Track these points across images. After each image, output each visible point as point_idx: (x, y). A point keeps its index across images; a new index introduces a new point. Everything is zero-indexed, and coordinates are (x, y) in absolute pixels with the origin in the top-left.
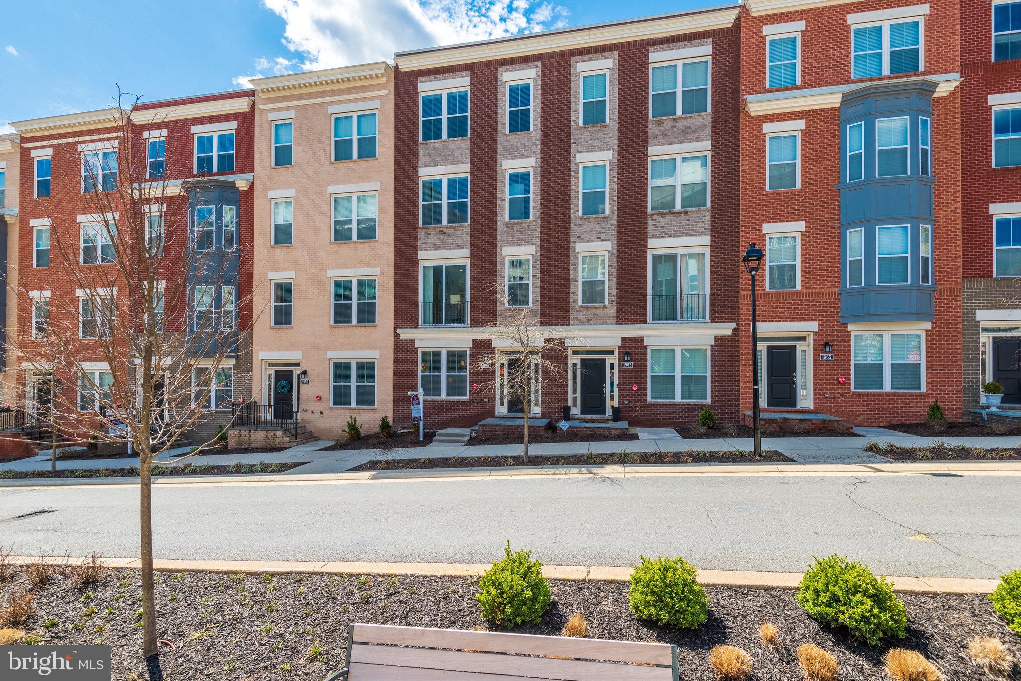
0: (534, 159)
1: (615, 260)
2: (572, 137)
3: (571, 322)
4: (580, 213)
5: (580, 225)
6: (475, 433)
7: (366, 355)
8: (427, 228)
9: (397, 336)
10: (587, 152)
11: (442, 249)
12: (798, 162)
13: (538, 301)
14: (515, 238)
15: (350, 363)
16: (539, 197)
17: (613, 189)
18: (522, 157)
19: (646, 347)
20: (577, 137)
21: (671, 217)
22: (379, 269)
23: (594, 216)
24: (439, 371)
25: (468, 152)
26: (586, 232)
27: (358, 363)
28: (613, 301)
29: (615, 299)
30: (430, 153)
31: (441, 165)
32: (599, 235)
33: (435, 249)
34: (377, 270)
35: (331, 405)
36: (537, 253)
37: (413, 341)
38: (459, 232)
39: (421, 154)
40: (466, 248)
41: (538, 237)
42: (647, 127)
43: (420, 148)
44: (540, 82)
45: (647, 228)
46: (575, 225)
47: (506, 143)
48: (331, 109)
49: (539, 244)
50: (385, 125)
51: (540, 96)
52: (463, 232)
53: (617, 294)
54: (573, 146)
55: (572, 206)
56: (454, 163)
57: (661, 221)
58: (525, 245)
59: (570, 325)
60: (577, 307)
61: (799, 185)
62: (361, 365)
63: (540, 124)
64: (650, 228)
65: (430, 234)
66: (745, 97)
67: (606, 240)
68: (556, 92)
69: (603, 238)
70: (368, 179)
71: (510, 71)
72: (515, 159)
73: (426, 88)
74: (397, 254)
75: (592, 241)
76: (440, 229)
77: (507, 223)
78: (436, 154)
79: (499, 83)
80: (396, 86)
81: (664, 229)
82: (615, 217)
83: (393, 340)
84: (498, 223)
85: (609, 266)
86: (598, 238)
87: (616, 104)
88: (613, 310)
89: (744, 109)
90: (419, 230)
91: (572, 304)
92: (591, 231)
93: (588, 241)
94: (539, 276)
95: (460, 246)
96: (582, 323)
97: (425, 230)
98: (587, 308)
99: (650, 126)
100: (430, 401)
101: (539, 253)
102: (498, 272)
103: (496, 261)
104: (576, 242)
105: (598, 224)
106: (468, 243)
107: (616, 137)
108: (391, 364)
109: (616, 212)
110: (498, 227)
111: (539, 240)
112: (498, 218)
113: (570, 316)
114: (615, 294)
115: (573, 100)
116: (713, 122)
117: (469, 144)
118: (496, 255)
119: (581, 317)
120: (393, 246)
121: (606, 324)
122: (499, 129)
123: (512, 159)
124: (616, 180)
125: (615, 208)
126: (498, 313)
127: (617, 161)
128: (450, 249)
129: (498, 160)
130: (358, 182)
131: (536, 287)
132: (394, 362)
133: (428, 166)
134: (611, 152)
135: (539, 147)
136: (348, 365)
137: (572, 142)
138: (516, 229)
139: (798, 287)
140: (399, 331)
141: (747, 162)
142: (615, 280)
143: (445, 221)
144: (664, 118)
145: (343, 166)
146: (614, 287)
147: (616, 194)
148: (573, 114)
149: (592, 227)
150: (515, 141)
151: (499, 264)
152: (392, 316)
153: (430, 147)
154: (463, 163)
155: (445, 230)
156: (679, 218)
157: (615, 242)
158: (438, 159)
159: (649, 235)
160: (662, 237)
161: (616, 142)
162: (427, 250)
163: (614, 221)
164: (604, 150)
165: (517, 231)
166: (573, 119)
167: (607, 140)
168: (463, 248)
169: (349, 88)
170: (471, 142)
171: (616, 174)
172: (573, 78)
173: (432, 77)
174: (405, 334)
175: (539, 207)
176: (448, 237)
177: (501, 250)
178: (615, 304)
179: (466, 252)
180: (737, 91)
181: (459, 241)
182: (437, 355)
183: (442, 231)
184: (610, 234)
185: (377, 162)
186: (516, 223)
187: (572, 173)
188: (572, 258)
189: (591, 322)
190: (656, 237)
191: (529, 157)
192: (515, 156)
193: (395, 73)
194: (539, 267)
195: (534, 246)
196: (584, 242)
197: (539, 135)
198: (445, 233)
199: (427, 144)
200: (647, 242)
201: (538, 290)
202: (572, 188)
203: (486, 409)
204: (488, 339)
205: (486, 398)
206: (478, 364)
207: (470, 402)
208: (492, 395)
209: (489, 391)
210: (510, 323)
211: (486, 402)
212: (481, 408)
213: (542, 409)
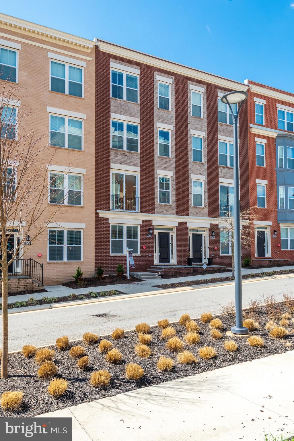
0: (172, 126)
1: (207, 186)
2: (188, 120)
3: (190, 214)
4: (192, 159)
5: (193, 165)
6: (161, 273)
7: (75, 226)
8: (116, 150)
9: (97, 214)
10: (194, 129)
11: (124, 165)
12: (264, 156)
13: (174, 202)
14: (163, 166)
15: (63, 231)
16: (175, 147)
17: (205, 151)
18: (166, 123)
19: (219, 229)
20: (191, 121)
21: (226, 169)
22: (85, 170)
23: (199, 162)
24: (122, 238)
25: (139, 112)
26: (195, 169)
27: (68, 231)
28: (206, 205)
29: (207, 204)
30: (118, 105)
31: (124, 115)
32: (200, 172)
33: (120, 164)
34: (84, 171)
35: (48, 260)
36: (174, 176)
37: (107, 219)
38: (134, 157)
39: (112, 104)
40: (138, 166)
41: (174, 167)
42: (218, 125)
43: (112, 101)
44: (174, 87)
45: (218, 172)
46: (190, 165)
47: (159, 113)
48: (50, 55)
49: (175, 171)
50: (89, 79)
51: (174, 94)
52: (136, 157)
53: (208, 202)
54: (189, 125)
55: (189, 155)
56: (131, 115)
57: (224, 170)
58: (168, 170)
59: (189, 216)
60: (192, 207)
61: (265, 166)
62: (70, 233)
63: (174, 109)
64: (220, 173)
65: (117, 154)
66: (249, 124)
67: (203, 175)
68: (181, 95)
69: (202, 174)
70: (78, 110)
71: (160, 75)
72: (163, 123)
73: (115, 66)
74: (97, 163)
75: (197, 174)
76: (123, 152)
77: (159, 157)
78: (121, 108)
79: (155, 80)
80: (97, 58)
81: (225, 174)
82: (207, 165)
83: (94, 217)
84: (155, 156)
85: (204, 188)
86: (200, 173)
87: (206, 110)
88: (206, 210)
89: (249, 129)
90: (111, 151)
91: (190, 205)
92: (197, 169)
93: (196, 174)
94: (175, 188)
95: (134, 165)
96: (194, 215)
97: (114, 151)
98: (196, 207)
99: (219, 125)
100: (118, 256)
101: (175, 176)
102: (155, 183)
103: (154, 177)
104: (191, 173)
105: (200, 166)
106: (139, 164)
107: (206, 126)
108: (93, 233)
109: (207, 162)
110: (155, 158)
111: (174, 169)
112: (155, 153)
113: (189, 211)
114: (207, 202)
115: (188, 102)
116: (240, 131)
117: (139, 107)
118: (154, 173)
119: (194, 212)
120: (95, 157)
121: (204, 217)
122: (155, 104)
123: (161, 123)
124: (206, 146)
125: (206, 160)
126: (155, 206)
127: (207, 138)
128: (129, 165)
129: (155, 122)
130: (70, 110)
131: (173, 194)
132: (95, 231)
133: (116, 113)
134: (204, 133)
135: (174, 120)
136: (61, 233)
137: (189, 122)
138: (164, 161)
139: (266, 207)
140: (98, 211)
141: (250, 152)
142: (207, 195)
143: (125, 148)
144: (224, 123)
145: (59, 96)
146: (207, 199)
147: (206, 153)
148: (189, 109)
149: (197, 167)
150: (162, 113)
151: (155, 179)
152: (94, 202)
153: (117, 102)
154: (136, 117)
155: (126, 154)
156: (230, 170)
157: (207, 177)
158: (122, 111)
159: (219, 176)
160: (224, 178)
161: (206, 128)
162: (116, 163)
163: (206, 166)
164: (201, 131)
165: (164, 162)
166: (189, 111)
167: (203, 127)
168: (136, 166)
169: (64, 46)
170: (140, 107)
171: (206, 144)
172: (188, 91)
173: (118, 61)
174: (103, 214)
175: (174, 152)
176: (128, 158)
177: (156, 171)
178: (207, 207)
179: (138, 169)
180: (247, 120)
181: (134, 161)
182: (121, 229)
183: (125, 154)
184: (205, 172)
185: (84, 101)
186: (163, 158)
187: (189, 138)
188: (189, 181)
189: (198, 215)
190: (222, 178)
191: (169, 124)
192: (163, 122)
193: (95, 50)
194: (175, 183)
195: (173, 172)
196: (194, 174)
197: (174, 114)
198: (126, 155)
199: (116, 100)
200: (219, 179)
201: (174, 196)
202: (189, 146)
203: (150, 260)
204: (151, 221)
205: (150, 254)
206: (145, 234)
207: (141, 257)
208: (153, 253)
209: (151, 250)
210: (161, 213)
211: (150, 257)
212: (147, 260)
213: (177, 260)
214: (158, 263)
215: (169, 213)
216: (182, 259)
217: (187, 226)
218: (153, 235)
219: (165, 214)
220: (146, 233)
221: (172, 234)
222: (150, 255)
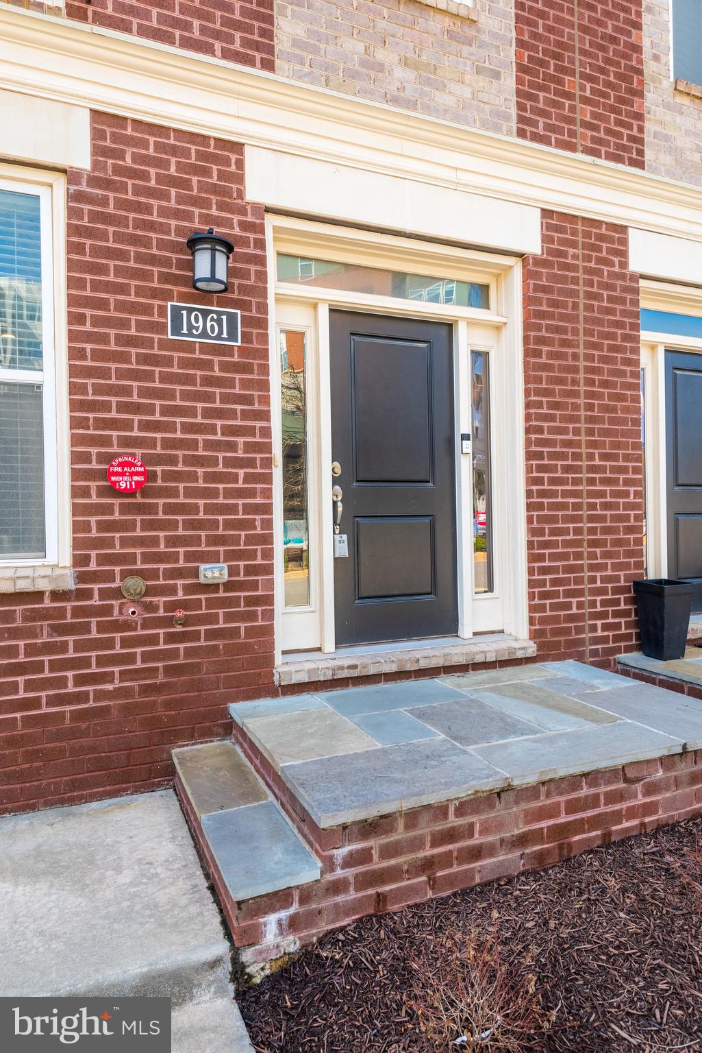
3: (648, 152)
59: (641, 164)
60: (664, 84)
91: (650, 66)
96: (684, 170)
113: (640, 118)
119: (681, 141)
203: (211, 635)
204: (222, 143)
205: (213, 557)
206: (146, 310)
207: (86, 594)
208: (250, 540)
209: (232, 509)
210: (354, 75)
211: (214, 587)
212: (171, 638)
213: (532, 608)
214: (329, 645)
215: (442, 99)
216: (580, 593)
217: (624, 265)
218: (247, 321)
219: (395, 101)
220: (154, 294)
221: (482, 341)
222: (213, 572)
